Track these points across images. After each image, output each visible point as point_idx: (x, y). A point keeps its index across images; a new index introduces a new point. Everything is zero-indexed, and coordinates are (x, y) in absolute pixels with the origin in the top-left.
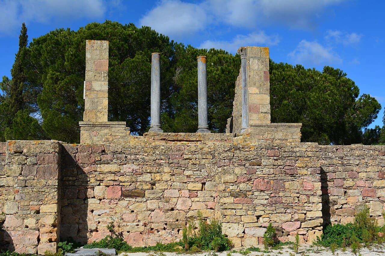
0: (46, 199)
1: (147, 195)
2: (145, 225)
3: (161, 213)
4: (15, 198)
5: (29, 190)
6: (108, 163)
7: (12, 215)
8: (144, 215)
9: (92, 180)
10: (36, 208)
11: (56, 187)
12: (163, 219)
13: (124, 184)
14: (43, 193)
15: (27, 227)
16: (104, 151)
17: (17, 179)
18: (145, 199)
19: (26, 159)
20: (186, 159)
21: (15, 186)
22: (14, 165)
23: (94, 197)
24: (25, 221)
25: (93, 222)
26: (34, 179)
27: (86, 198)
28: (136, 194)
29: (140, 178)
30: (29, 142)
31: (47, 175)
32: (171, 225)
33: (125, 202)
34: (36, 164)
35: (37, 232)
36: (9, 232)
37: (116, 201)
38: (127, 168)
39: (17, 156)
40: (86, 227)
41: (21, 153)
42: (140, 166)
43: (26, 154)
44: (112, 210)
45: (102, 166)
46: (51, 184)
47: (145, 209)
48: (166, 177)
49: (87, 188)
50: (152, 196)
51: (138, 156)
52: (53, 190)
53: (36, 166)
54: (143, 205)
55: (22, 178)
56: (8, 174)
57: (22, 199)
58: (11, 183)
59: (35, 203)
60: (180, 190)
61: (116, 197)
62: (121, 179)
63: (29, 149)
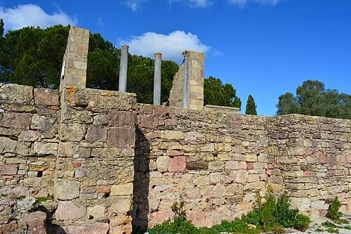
0: (120, 176)
1: (210, 167)
2: (208, 200)
3: (223, 187)
4: (74, 175)
5: (95, 162)
6: (172, 129)
7: (70, 202)
8: (207, 189)
9: (155, 149)
10: (106, 189)
11: (133, 158)
12: (224, 194)
13: (188, 154)
14: (116, 167)
15: (91, 218)
16: (167, 114)
17: (78, 146)
18: (208, 172)
19: (93, 116)
20: (245, 129)
21: (75, 157)
22: (75, 125)
23: (156, 170)
24: (90, 209)
25: (155, 200)
26: (103, 147)
27: (148, 171)
28: (200, 167)
29: (204, 148)
30: (97, 92)
31: (121, 141)
32: (231, 199)
33: (188, 176)
34: (106, 125)
35: (107, 224)
36: (64, 228)
37: (180, 175)
38: (192, 136)
39: (80, 110)
40: (146, 207)
41: (84, 106)
42: (204, 134)
43: (93, 109)
44: (176, 185)
45: (166, 131)
46: (126, 155)
47: (208, 183)
48: (228, 147)
49: (149, 159)
50: (215, 169)
51: (201, 123)
52: (129, 164)
53: (106, 128)
54: (207, 178)
55: (85, 144)
56: (65, 138)
57: (86, 176)
58: (69, 152)
59: (105, 182)
60: (239, 161)
61: (180, 170)
62: (185, 148)
63: (98, 102)
